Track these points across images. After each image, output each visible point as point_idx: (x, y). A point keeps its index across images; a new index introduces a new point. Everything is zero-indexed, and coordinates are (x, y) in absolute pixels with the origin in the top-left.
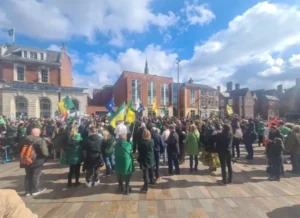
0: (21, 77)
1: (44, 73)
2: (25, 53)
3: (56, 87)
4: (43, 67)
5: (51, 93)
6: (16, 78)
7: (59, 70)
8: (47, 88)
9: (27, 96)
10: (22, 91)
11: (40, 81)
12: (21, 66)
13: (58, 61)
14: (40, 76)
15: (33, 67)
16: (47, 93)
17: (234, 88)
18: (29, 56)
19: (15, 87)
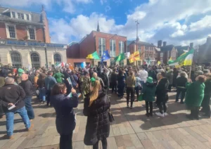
0: (12, 35)
1: (32, 32)
2: (13, 13)
3: (43, 44)
4: (30, 27)
5: (39, 48)
6: (8, 36)
7: (43, 29)
8: (35, 45)
9: (20, 51)
10: (15, 47)
11: (29, 39)
12: (12, 25)
13: (41, 21)
14: (28, 35)
15: (22, 26)
16: (36, 48)
17: (162, 45)
18: (17, 16)
19: (9, 43)
